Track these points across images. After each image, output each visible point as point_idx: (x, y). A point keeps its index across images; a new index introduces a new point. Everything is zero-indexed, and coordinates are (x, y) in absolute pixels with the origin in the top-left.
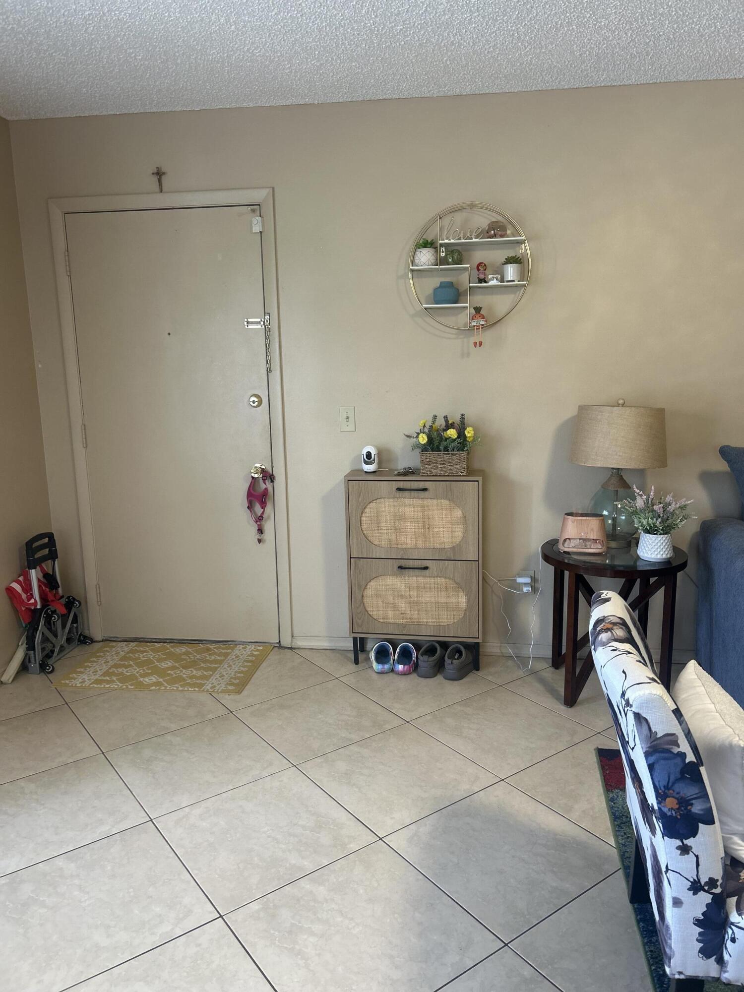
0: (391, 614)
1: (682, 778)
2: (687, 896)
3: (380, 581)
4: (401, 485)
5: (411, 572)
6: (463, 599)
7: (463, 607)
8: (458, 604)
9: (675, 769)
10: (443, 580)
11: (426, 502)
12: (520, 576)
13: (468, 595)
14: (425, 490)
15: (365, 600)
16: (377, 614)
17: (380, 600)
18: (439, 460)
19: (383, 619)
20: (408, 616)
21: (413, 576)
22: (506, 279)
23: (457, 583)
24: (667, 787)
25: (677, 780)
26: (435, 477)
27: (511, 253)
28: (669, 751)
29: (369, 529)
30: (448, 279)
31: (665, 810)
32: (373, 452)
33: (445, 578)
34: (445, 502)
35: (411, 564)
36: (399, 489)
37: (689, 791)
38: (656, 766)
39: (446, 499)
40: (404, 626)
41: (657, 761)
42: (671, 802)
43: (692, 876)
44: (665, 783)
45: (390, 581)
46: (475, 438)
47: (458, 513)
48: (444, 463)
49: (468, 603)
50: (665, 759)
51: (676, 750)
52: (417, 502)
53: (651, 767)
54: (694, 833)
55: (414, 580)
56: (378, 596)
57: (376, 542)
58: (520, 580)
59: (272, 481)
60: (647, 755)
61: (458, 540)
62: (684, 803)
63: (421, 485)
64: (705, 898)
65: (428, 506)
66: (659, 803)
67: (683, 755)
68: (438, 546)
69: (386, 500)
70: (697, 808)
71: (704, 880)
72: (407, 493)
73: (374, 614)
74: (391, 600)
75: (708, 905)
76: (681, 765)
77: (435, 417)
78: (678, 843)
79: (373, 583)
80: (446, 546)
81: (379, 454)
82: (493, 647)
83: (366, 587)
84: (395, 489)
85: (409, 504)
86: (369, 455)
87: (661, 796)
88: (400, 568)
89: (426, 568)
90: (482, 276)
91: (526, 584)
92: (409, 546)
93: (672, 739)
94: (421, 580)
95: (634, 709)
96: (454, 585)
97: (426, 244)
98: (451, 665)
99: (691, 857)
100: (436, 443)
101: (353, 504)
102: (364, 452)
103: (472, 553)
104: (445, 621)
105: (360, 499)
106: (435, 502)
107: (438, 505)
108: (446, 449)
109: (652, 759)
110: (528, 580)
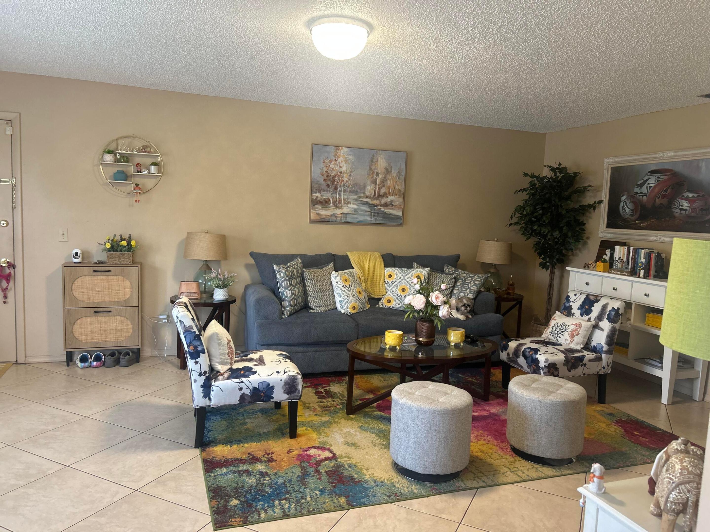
0: (89, 337)
1: (195, 339)
2: (198, 378)
3: (83, 320)
4: (96, 269)
5: (101, 314)
6: (130, 327)
7: (131, 331)
8: (127, 329)
9: (192, 337)
10: (119, 317)
11: (110, 278)
12: (161, 315)
13: (133, 324)
14: (109, 271)
15: (74, 331)
16: (81, 338)
17: (83, 330)
18: (117, 256)
19: (85, 340)
20: (100, 338)
21: (102, 316)
22: (151, 172)
23: (127, 318)
24: (190, 343)
25: (193, 340)
26: (115, 265)
27: (153, 160)
28: (190, 331)
29: (77, 293)
30: (121, 169)
31: (190, 350)
32: (79, 252)
33: (121, 316)
34: (121, 278)
35: (101, 310)
36: (95, 271)
37: (197, 343)
38: (187, 337)
39: (121, 276)
40: (97, 343)
41: (187, 334)
42: (192, 348)
43: (199, 371)
44: (189, 342)
45: (89, 320)
46: (136, 246)
47: (128, 283)
48: (120, 258)
49: (133, 328)
50: (189, 334)
51: (192, 331)
52: (105, 278)
53: (185, 337)
54: (199, 357)
55: (103, 319)
56: (81, 328)
57: (80, 299)
58: (161, 317)
59: (14, 268)
60: (184, 333)
61: (127, 297)
62: (196, 347)
63: (107, 269)
64: (203, 378)
65: (111, 280)
66: (188, 348)
67: (195, 332)
68: (117, 300)
69: (87, 277)
70: (200, 348)
71: (203, 372)
72: (99, 273)
73: (80, 338)
74: (89, 330)
75: (204, 380)
76: (194, 335)
77: (115, 235)
78: (194, 361)
79: (79, 321)
80: (122, 300)
81: (82, 254)
82: (147, 352)
83: (74, 324)
84: (92, 270)
85: (100, 279)
86: (76, 254)
87: (189, 346)
88: (95, 312)
89: (110, 311)
90: (139, 170)
91: (164, 319)
92: (101, 301)
93: (191, 327)
94: (108, 318)
95: (179, 319)
96: (126, 319)
97: (109, 152)
98: (124, 360)
99: (199, 365)
100: (115, 248)
101: (67, 279)
102: (74, 252)
103: (135, 302)
104: (120, 339)
105: (71, 277)
106: (115, 277)
107: (116, 279)
108: (121, 251)
109: (185, 334)
110: (165, 317)
